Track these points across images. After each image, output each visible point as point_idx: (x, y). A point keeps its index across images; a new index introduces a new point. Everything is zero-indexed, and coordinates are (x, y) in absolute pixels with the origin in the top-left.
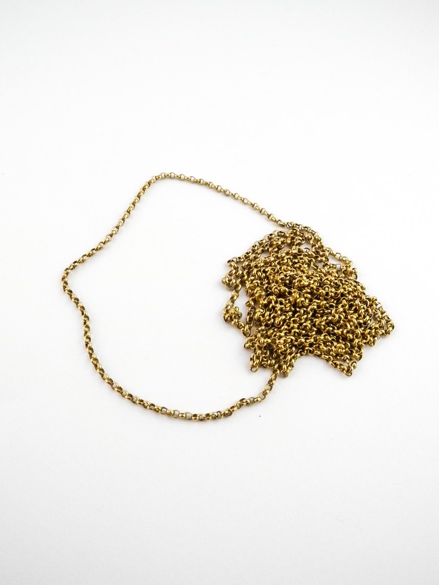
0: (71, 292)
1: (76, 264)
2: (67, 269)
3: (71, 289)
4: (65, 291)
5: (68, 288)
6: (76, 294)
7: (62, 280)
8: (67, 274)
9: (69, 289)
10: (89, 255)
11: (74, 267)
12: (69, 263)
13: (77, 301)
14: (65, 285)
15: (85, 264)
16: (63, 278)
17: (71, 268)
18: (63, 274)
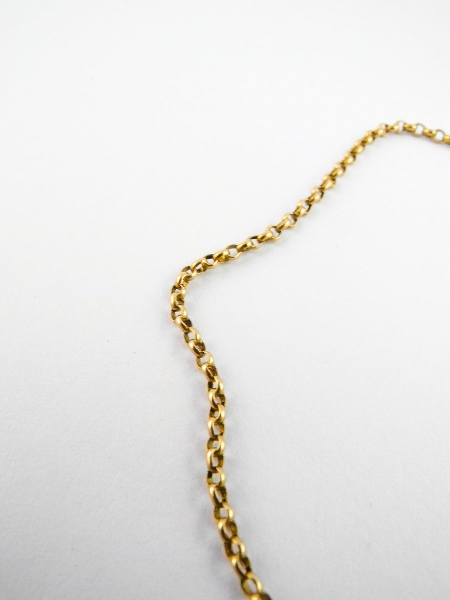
0: (188, 322)
1: (210, 261)
2: (188, 268)
3: (191, 318)
4: (174, 318)
5: (184, 312)
6: (200, 331)
7: (173, 291)
8: (187, 279)
9: (185, 314)
10: (244, 248)
11: (206, 267)
12: (196, 256)
13: (200, 349)
14: (177, 303)
15: (229, 266)
16: (175, 288)
17: (198, 268)
18: (177, 276)
